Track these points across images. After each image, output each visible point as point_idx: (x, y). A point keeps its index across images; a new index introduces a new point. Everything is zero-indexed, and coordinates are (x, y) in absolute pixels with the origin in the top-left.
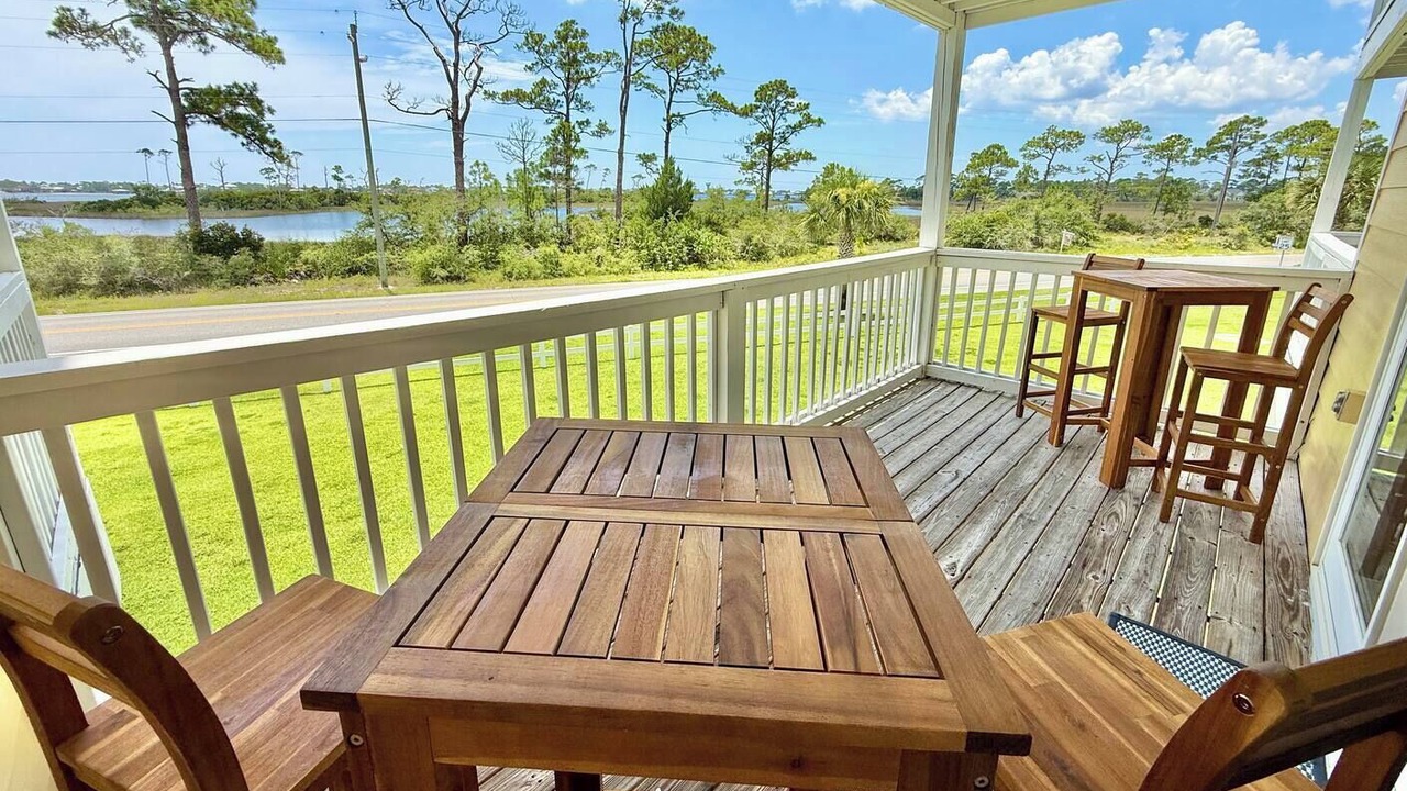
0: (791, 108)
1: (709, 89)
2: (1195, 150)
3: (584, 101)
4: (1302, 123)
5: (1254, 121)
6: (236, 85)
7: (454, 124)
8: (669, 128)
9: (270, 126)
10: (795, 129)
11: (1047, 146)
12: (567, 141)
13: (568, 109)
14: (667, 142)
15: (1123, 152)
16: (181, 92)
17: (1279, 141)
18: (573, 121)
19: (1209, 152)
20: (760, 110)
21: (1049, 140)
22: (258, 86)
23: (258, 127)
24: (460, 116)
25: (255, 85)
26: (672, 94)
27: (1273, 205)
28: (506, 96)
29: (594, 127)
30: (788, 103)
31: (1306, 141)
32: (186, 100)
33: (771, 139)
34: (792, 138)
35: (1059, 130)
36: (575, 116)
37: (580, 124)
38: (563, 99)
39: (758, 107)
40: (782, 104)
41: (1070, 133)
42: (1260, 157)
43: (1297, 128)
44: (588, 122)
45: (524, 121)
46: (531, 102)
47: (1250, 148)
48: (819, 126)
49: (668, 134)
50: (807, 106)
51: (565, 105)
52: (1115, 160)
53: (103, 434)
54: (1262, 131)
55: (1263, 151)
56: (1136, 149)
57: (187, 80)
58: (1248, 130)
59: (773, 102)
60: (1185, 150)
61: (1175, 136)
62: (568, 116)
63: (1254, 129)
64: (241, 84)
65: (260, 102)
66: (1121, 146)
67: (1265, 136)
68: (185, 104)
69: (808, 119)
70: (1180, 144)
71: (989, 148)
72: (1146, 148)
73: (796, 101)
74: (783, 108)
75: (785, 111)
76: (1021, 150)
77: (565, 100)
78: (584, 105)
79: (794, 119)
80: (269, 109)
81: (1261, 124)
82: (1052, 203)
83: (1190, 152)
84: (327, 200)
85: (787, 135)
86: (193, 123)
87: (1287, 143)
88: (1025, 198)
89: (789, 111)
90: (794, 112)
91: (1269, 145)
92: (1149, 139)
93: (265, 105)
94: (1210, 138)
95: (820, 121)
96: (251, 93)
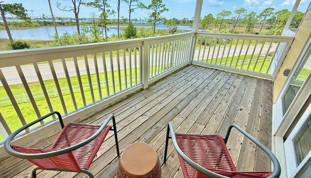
0: (161, 6)
1: (140, 2)
2: (257, 16)
3: (108, 5)
4: (282, 10)
5: (271, 9)
6: (16, 4)
7: (76, 15)
8: (130, 12)
9: (27, 14)
10: (161, 11)
11: (222, 15)
12: (104, 17)
13: (104, 7)
14: (130, 16)
15: (240, 16)
16: (1, 5)
17: (276, 14)
18: (106, 10)
19: (260, 16)
20: (153, 6)
21: (223, 13)
22: (22, 4)
23: (23, 14)
24: (77, 12)
25: (21, 4)
26: (131, 3)
27: (272, 32)
28: (88, 4)
29: (111, 12)
30: (160, 4)
31: (282, 14)
32: (3, 7)
33: (156, 14)
34: (161, 14)
35: (226, 11)
36: (106, 9)
37: (108, 11)
38: (103, 4)
39: (152, 5)
40: (159, 5)
41: (228, 12)
42: (271, 18)
43: (281, 11)
44: (109, 10)
45: (93, 13)
46: (95, 5)
47: (269, 16)
48: (168, 11)
49: (130, 14)
50: (165, 5)
51: (103, 6)
52: (238, 18)
53: (8, 112)
54: (273, 11)
55: (272, 17)
56: (243, 15)
57: (2, 2)
58: (270, 11)
59: (156, 4)
60: (255, 16)
61: (253, 12)
62: (104, 9)
63: (271, 11)
64: (17, 4)
65: (23, 8)
66: (240, 14)
67: (273, 13)
68: (3, 8)
69: (165, 9)
70: (254, 14)
71: (209, 15)
72: (246, 15)
73: (162, 4)
74: (159, 6)
75: (159, 7)
76: (216, 16)
77: (103, 5)
78: (108, 6)
79: (161, 9)
80: (26, 10)
81: (273, 10)
82: (222, 32)
83: (256, 16)
84: (42, 24)
85: (159, 13)
86: (6, 14)
87: (278, 15)
88: (216, 30)
89: (160, 7)
90: (161, 7)
91: (274, 15)
92: (247, 13)
93: (25, 9)
94: (261, 13)
95: (168, 10)
96: (21, 6)
